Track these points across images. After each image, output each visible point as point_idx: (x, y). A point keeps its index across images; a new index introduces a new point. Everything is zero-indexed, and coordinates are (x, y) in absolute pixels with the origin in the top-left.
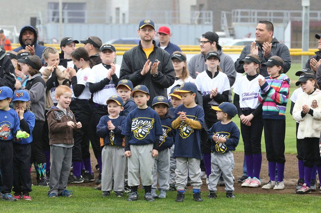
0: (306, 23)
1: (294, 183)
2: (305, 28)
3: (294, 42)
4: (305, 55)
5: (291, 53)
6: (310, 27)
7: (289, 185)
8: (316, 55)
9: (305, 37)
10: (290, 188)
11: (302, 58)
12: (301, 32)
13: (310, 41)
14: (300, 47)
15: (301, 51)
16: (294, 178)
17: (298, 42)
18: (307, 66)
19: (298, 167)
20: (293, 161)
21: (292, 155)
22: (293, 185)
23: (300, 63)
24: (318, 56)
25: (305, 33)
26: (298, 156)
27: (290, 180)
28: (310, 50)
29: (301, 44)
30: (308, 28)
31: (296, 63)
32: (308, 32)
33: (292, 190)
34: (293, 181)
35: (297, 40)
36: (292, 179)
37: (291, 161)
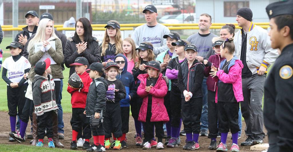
0: (15, 4)
1: (7, 135)
2: (15, 8)
3: (7, 20)
4: (15, 30)
5: (3, 29)
6: (19, 8)
7: (3, 137)
8: (23, 30)
9: (15, 16)
10: (4, 140)
11: (13, 32)
12: (11, 11)
13: (19, 19)
14: (12, 24)
15: (12, 27)
16: (7, 131)
17: (10, 20)
18: (16, 40)
19: (10, 122)
20: (6, 117)
21: (6, 112)
22: (6, 137)
23: (12, 36)
24: (25, 31)
25: (14, 13)
26: (9, 113)
27: (4, 133)
28: (19, 26)
29: (12, 21)
30: (17, 8)
31: (8, 37)
32: (18, 11)
33: (6, 140)
34: (6, 133)
35: (8, 18)
36: (5, 132)
37: (4, 117)
